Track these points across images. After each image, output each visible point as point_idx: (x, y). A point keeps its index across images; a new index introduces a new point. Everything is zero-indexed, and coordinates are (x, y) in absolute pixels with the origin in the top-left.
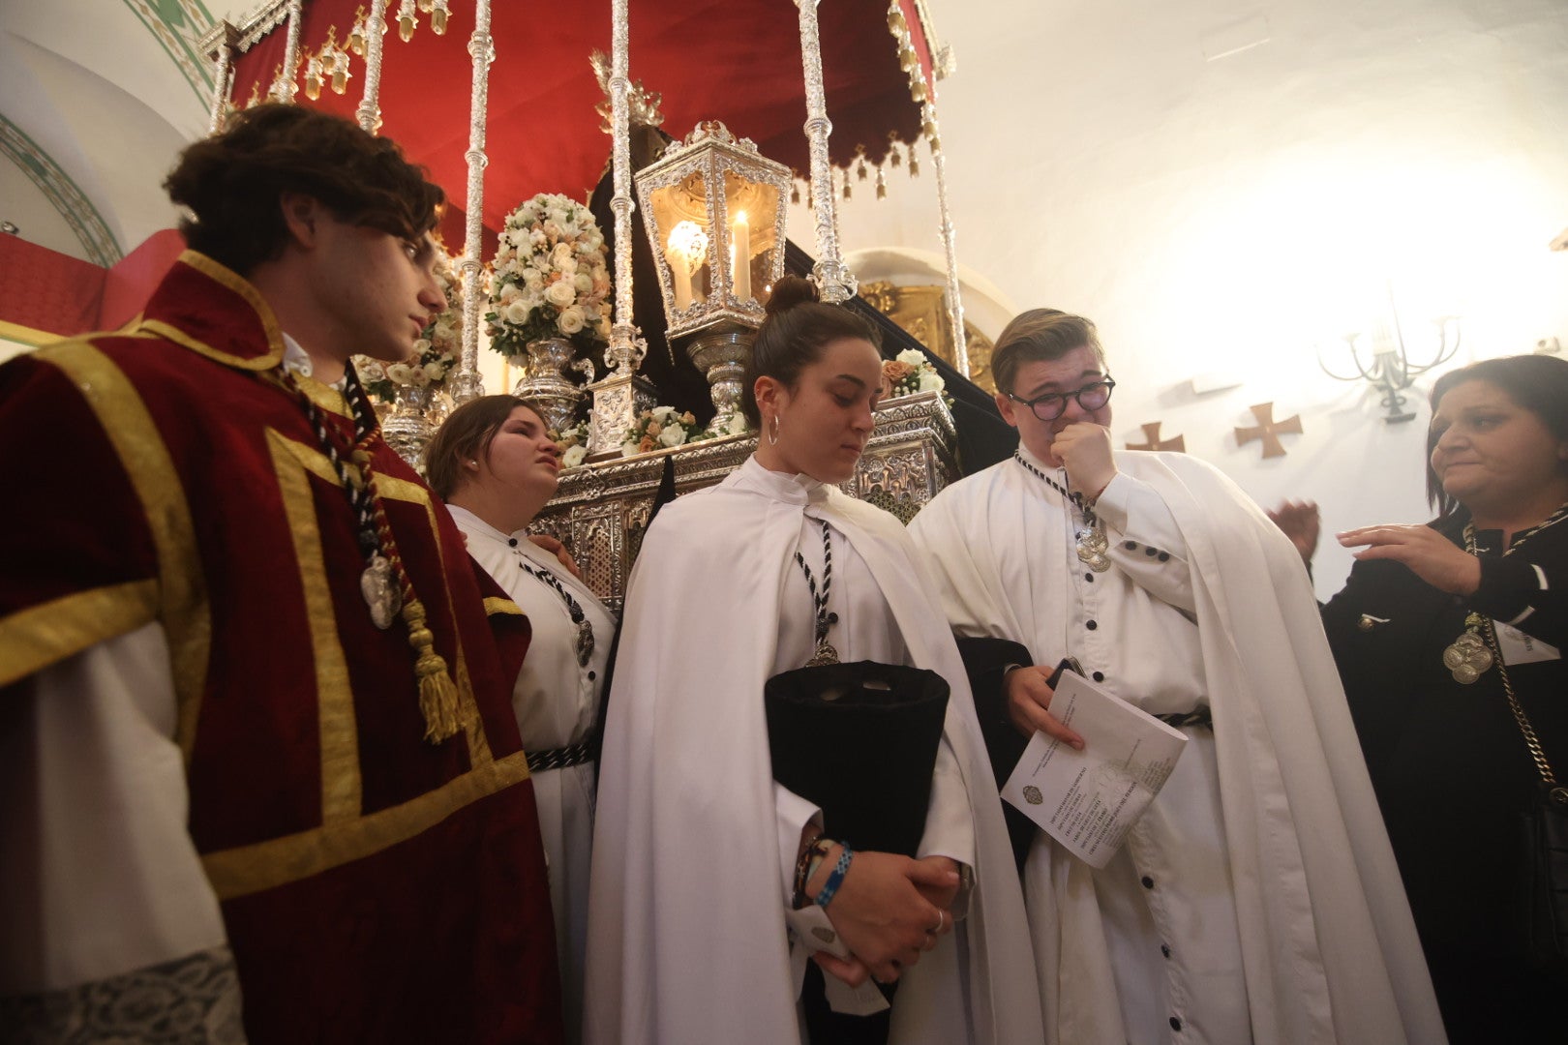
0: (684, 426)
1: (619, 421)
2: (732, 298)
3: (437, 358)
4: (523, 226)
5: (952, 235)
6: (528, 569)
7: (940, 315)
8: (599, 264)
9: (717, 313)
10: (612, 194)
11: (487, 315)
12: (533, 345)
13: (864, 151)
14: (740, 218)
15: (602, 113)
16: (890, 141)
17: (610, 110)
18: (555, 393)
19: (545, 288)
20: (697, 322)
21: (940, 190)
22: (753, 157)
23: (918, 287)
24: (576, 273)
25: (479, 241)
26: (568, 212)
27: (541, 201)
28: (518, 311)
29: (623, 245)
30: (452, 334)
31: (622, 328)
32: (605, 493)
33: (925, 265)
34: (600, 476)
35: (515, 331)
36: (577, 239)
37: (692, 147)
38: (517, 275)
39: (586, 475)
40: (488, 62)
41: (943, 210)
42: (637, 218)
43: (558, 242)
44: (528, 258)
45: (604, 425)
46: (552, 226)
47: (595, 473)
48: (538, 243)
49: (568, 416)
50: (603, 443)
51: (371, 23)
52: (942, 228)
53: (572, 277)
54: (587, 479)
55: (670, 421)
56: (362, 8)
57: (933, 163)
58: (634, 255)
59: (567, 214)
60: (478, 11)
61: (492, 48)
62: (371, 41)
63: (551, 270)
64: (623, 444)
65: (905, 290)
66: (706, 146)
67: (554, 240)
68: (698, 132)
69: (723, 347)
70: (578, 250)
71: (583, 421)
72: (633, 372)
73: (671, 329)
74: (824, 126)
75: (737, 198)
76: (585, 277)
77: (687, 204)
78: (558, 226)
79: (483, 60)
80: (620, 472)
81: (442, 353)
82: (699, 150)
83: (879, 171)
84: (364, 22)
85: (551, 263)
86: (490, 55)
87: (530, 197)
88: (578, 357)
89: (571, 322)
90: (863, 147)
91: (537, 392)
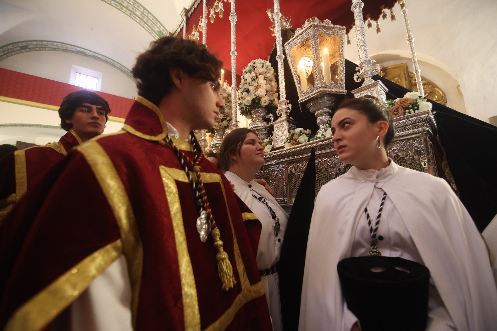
0: (307, 135)
1: (283, 135)
2: (324, 83)
3: (226, 119)
4: (248, 72)
5: (413, 41)
6: (255, 197)
7: (406, 75)
8: (273, 80)
9: (318, 90)
10: (277, 54)
11: (239, 104)
12: (253, 111)
13: (370, 17)
14: (325, 51)
15: (271, 29)
16: (382, 10)
17: (274, 27)
18: (261, 127)
19: (256, 91)
20: (310, 95)
21: (406, 23)
22: (330, 26)
23: (395, 65)
24: (266, 85)
25: (236, 80)
26: (262, 64)
27: (253, 62)
28: (248, 101)
29: (281, 71)
30: (230, 111)
31: (282, 101)
32: (279, 161)
33: (398, 56)
34: (277, 155)
35: (247, 108)
36: (265, 73)
37: (304, 29)
38: (247, 89)
39: (272, 155)
40: (235, 21)
41: (408, 31)
43: (259, 75)
44: (250, 82)
45: (278, 137)
46: (257, 70)
47: (275, 155)
48: (253, 77)
49: (266, 134)
50: (278, 143)
51: (203, 20)
52: (408, 39)
53: (264, 86)
54: (273, 157)
55: (301, 134)
56: (201, 17)
57: (402, 13)
58: (285, 75)
59: (262, 65)
60: (231, 6)
61: (236, 16)
62: (203, 26)
63: (257, 85)
64: (285, 143)
65: (389, 68)
66: (311, 26)
67: (258, 75)
68: (307, 22)
69: (321, 103)
70: (266, 76)
71: (270, 136)
72: (287, 117)
73: (300, 99)
74: (360, 5)
75: (323, 45)
76: (269, 85)
77: (303, 51)
78: (259, 70)
79: (234, 21)
80: (284, 153)
81: (227, 117)
82: (308, 28)
83: (377, 22)
84: (202, 21)
85: (258, 83)
86: (236, 19)
87: (250, 62)
88: (268, 114)
89: (265, 101)
90: (369, 15)
91: (255, 127)
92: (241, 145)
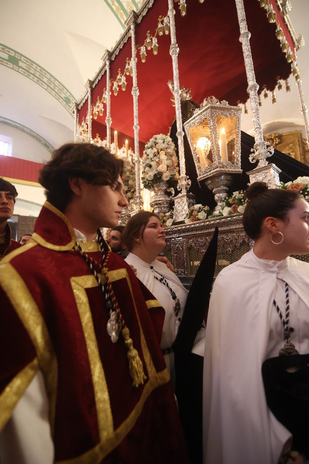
0: (205, 211)
1: (183, 210)
2: (221, 163)
3: (130, 191)
4: (150, 148)
5: (307, 111)
6: (157, 278)
7: (300, 141)
8: (174, 155)
9: (216, 170)
10: (177, 131)
11: (142, 178)
12: (156, 185)
13: (266, 87)
14: (222, 131)
15: (172, 100)
16: (277, 80)
17: (174, 99)
18: (163, 201)
19: (158, 167)
20: (208, 174)
21: (300, 94)
22: (227, 107)
23: (290, 132)
24: (167, 160)
25: (139, 153)
26: (163, 140)
27: (155, 138)
28: (150, 176)
29: (181, 148)
30: (133, 183)
31: (183, 177)
32: (180, 235)
33: (293, 123)
34: (178, 230)
35: (150, 182)
36: (166, 148)
37: (204, 109)
38: (149, 164)
39: (173, 230)
40: (138, 95)
41: (302, 102)
42: (185, 137)
43: (161, 151)
44: (152, 158)
45: (178, 211)
46: (159, 146)
47: (176, 229)
48: (155, 152)
49: (167, 207)
50: (178, 217)
51: (107, 93)
52: (302, 109)
53: (166, 161)
54: (174, 231)
55: (200, 210)
56: (105, 89)
57: (297, 84)
58: (185, 151)
59: (163, 141)
60: (133, 80)
61: (138, 91)
62: (107, 98)
63: (159, 161)
64: (185, 218)
65: (284, 134)
66: (209, 108)
67: (159, 151)
68: (205, 102)
69: (218, 181)
70: (167, 152)
71: (172, 210)
72: (186, 192)
73: (199, 177)
74: (256, 87)
75: (220, 123)
76: (170, 161)
77: (202, 129)
78: (161, 145)
79: (136, 95)
80: (184, 229)
81: (131, 189)
82: (206, 110)
83: (273, 93)
84: (105, 93)
85: (159, 158)
86: (138, 93)
87: (151, 138)
88: (169, 187)
89: (166, 177)
90: (266, 85)
91: (157, 201)
92: (144, 229)
